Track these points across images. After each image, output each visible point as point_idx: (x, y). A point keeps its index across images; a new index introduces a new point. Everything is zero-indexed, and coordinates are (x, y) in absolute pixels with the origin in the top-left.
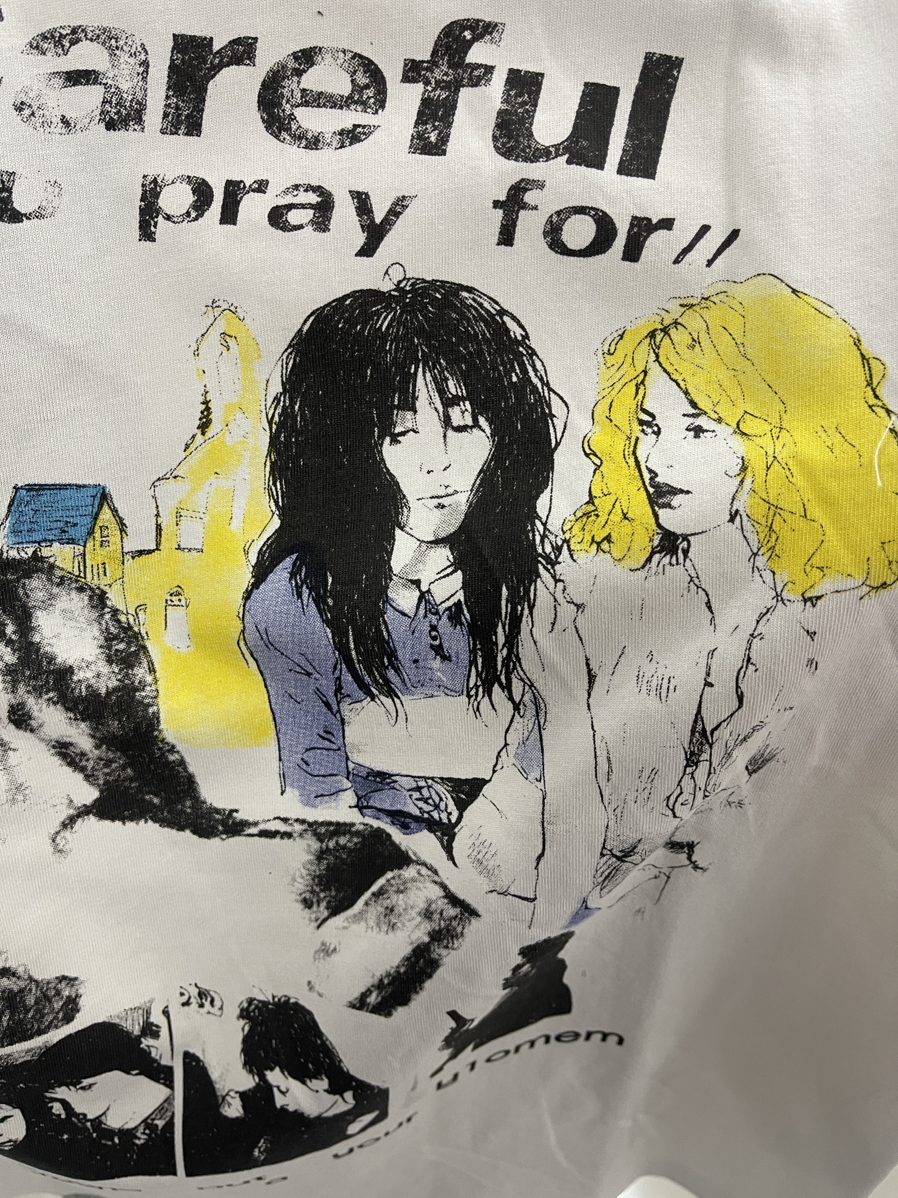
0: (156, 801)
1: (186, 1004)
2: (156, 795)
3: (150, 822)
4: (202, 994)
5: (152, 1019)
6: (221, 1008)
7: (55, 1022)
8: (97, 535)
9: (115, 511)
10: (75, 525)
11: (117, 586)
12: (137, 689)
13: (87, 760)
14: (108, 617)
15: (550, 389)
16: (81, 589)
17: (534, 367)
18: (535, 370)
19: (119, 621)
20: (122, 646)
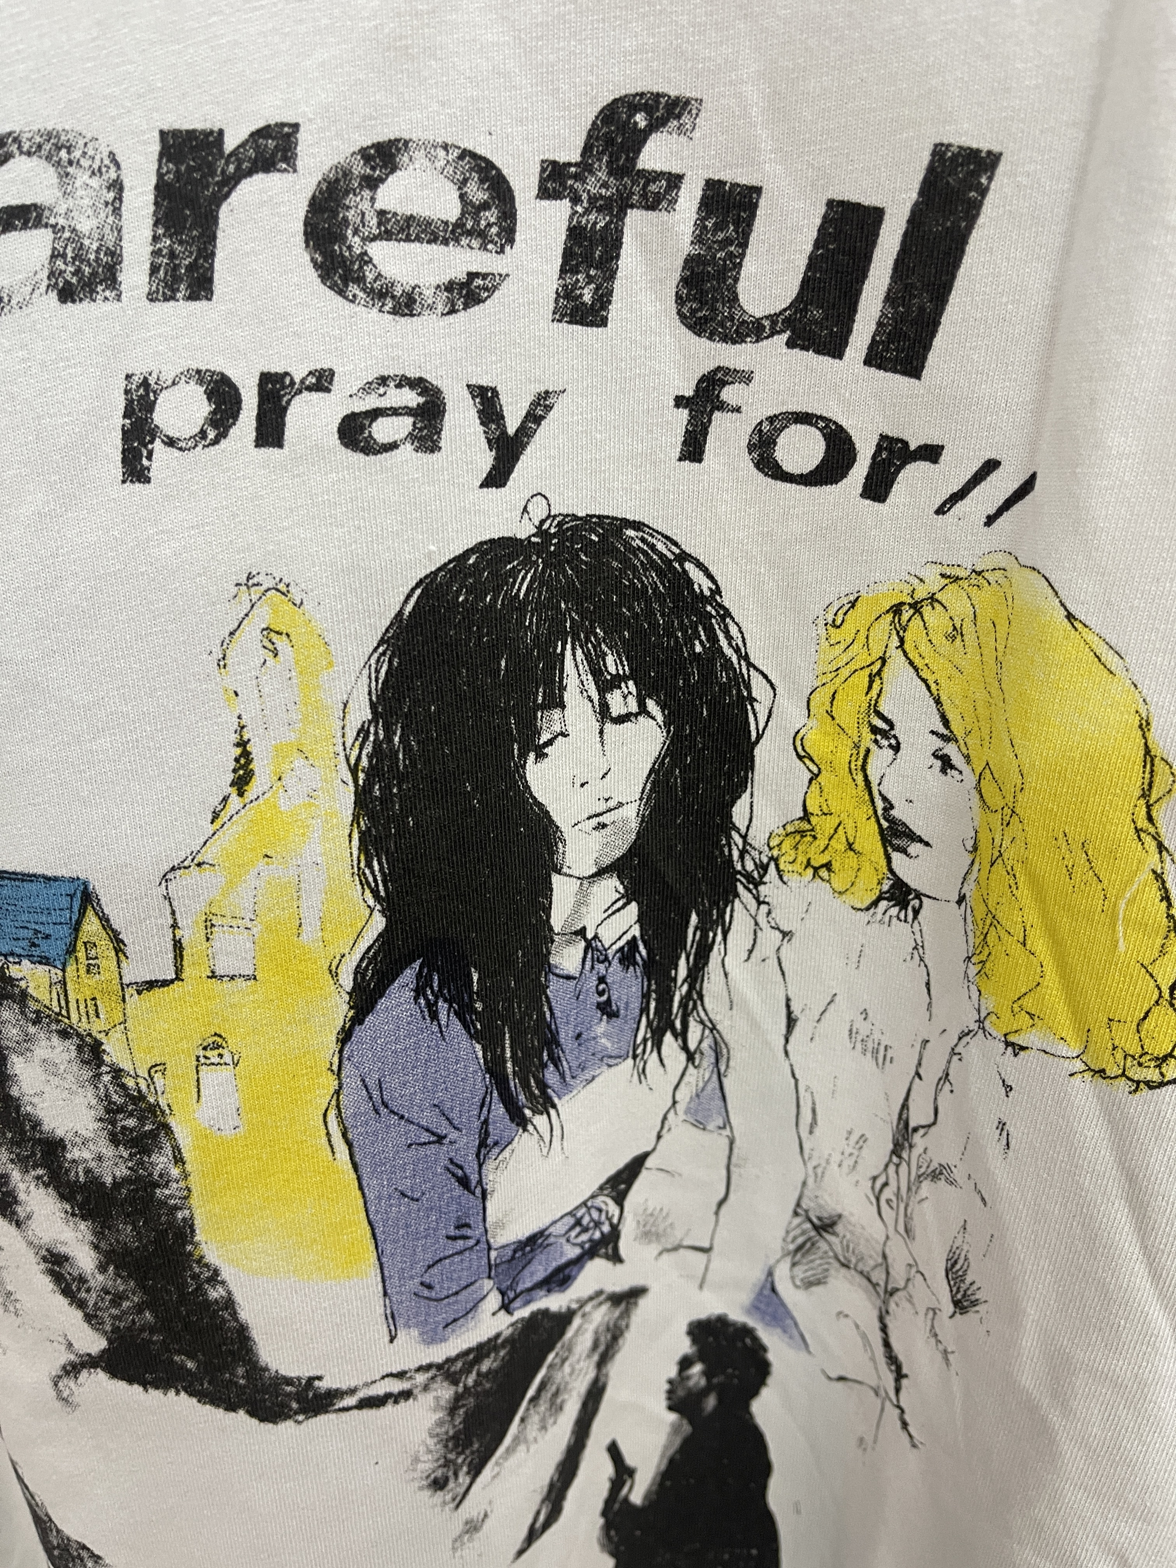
0: (190, 1365)
2: (191, 1357)
3: (183, 1393)
8: (81, 955)
9: (105, 920)
10: (47, 937)
11: (117, 1034)
12: (156, 1185)
13: (88, 1290)
14: (106, 1078)
15: (750, 665)
16: (64, 1034)
17: (727, 633)
18: (729, 638)
19: (123, 1086)
20: (131, 1122)
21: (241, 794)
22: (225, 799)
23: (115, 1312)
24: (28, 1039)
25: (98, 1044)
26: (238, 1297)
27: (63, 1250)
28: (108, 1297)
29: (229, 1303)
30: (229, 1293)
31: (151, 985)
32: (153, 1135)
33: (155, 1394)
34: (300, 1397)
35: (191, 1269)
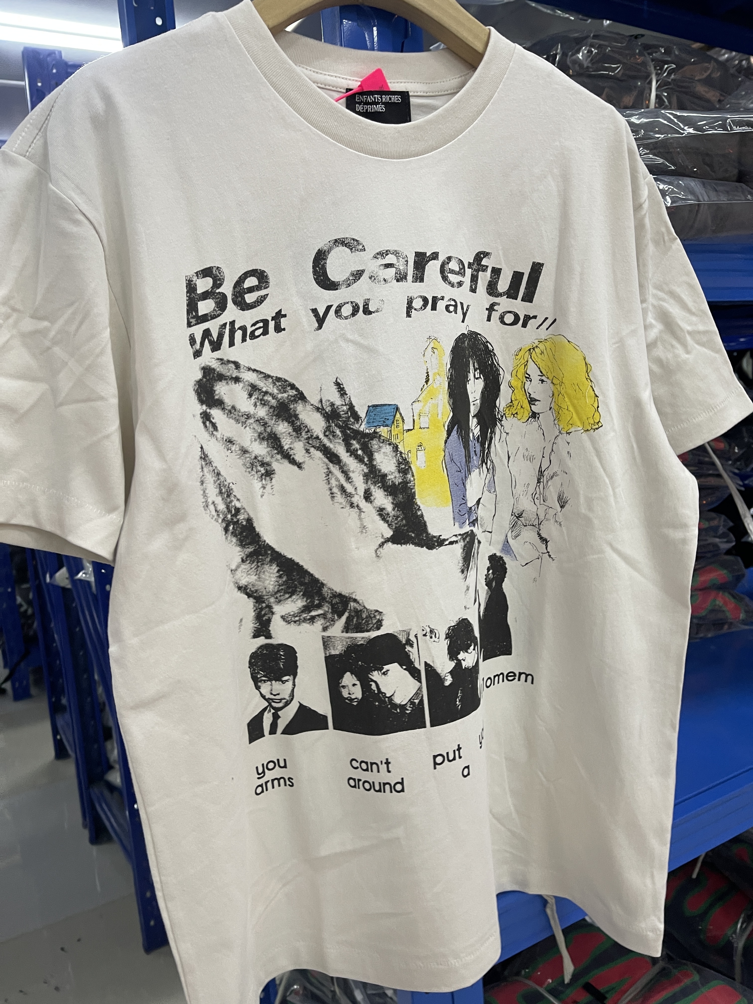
0: (413, 535)
1: (425, 635)
2: (413, 533)
3: (411, 545)
4: (432, 631)
5: (410, 638)
6: (438, 638)
7: (373, 628)
8: (395, 423)
9: (401, 414)
10: (388, 419)
11: (402, 443)
12: (408, 483)
13: (389, 517)
14: (399, 455)
15: (499, 366)
16: (390, 444)
17: (495, 359)
18: (495, 360)
19: (402, 457)
20: (403, 466)
21: (427, 384)
22: (424, 385)
23: (396, 522)
24: (380, 447)
25: (397, 446)
26: (424, 514)
27: (383, 506)
28: (395, 518)
29: (422, 516)
30: (422, 513)
31: (409, 430)
32: (408, 469)
33: (404, 546)
34: (437, 541)
35: (414, 506)
